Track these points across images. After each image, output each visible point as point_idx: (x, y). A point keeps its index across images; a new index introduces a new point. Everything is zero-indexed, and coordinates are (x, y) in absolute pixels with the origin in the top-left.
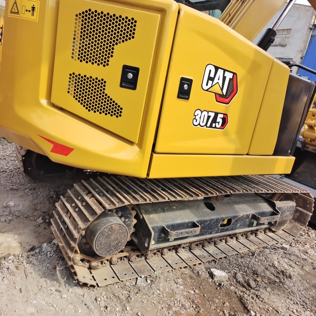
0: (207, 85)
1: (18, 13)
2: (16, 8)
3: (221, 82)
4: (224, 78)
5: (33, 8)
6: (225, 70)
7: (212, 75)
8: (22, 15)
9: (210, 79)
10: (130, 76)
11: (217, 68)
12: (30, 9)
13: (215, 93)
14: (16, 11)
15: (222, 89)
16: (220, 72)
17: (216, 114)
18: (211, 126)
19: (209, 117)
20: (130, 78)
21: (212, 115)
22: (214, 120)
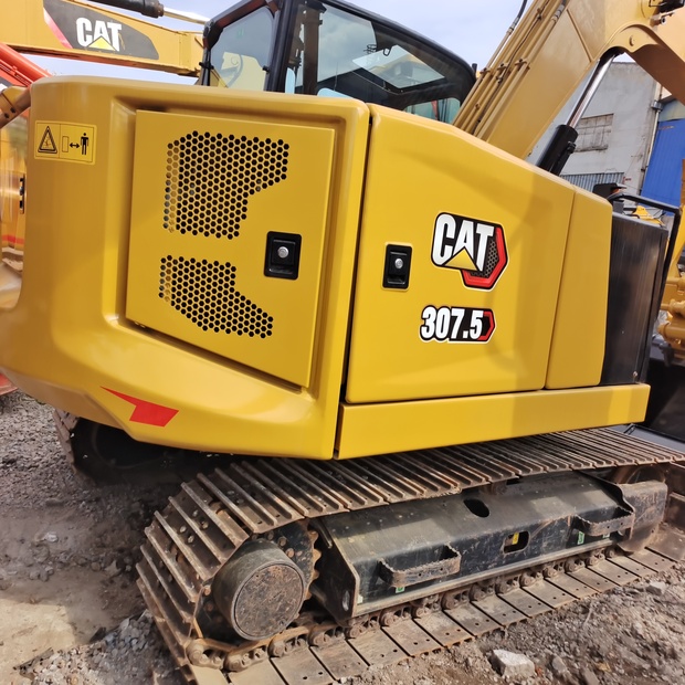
0: (442, 254)
1: (54, 151)
2: (49, 142)
3: (470, 246)
4: (477, 237)
5: (85, 140)
6: (476, 222)
7: (451, 234)
8: (62, 155)
9: (447, 241)
10: (284, 252)
11: (459, 220)
12: (79, 141)
13: (461, 270)
14: (51, 147)
15: (474, 260)
16: (467, 227)
17: (468, 312)
18: (460, 337)
19: (453, 319)
20: (283, 256)
21: (460, 314)
22: (466, 324)
